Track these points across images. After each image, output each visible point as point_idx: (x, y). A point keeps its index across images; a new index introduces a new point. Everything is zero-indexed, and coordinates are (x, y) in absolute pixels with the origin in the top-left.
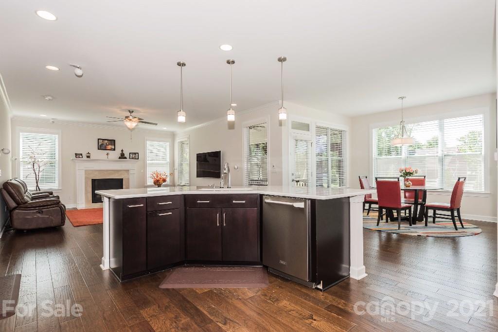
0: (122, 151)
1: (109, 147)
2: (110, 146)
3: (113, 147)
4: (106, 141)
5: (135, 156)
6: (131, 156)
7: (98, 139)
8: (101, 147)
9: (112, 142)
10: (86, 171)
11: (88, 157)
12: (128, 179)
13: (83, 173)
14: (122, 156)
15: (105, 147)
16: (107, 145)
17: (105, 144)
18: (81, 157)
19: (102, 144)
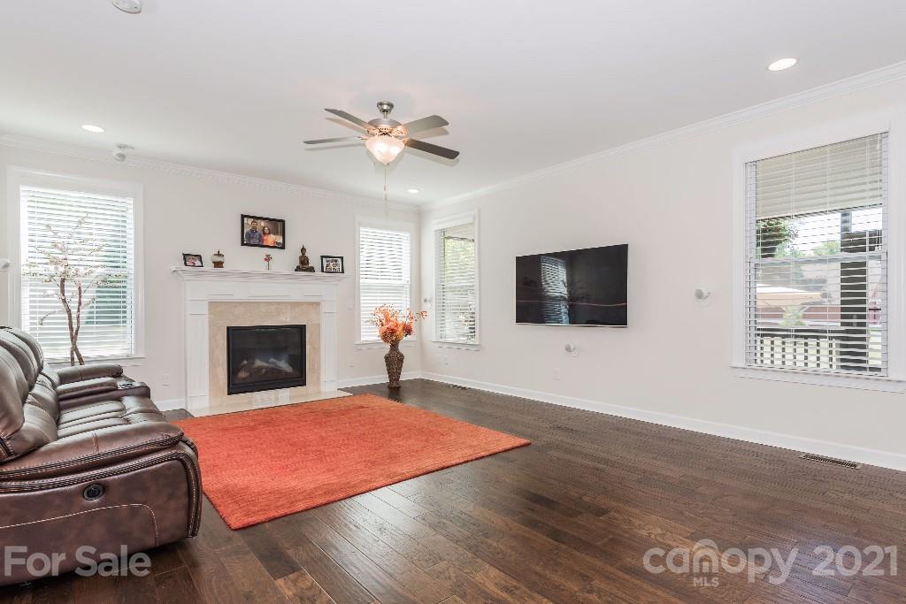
1: (271, 239)
2: (272, 236)
3: (280, 240)
4: (263, 223)
6: (325, 263)
7: (243, 216)
8: (250, 239)
9: (278, 226)
10: (212, 304)
11: (218, 264)
12: (319, 325)
13: (205, 309)
14: (304, 265)
15: (261, 239)
16: (265, 234)
17: (260, 232)
18: (198, 263)
19: (252, 231)
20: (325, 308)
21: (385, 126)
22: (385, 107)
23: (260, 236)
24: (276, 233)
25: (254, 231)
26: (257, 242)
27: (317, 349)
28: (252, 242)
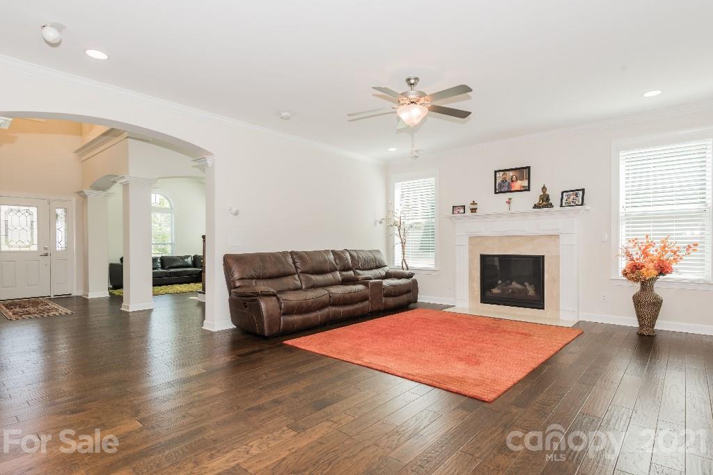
0: (544, 189)
1: (518, 184)
2: (519, 182)
3: (525, 183)
4: (511, 174)
5: (575, 197)
6: (565, 198)
7: (496, 172)
8: (502, 188)
9: (524, 172)
10: (471, 238)
11: (474, 210)
12: (558, 257)
13: (466, 241)
14: (545, 202)
15: (509, 186)
16: (512, 181)
17: (509, 181)
18: (462, 211)
19: (503, 181)
20: (563, 240)
21: (413, 96)
22: (412, 81)
23: (509, 184)
24: (522, 179)
25: (504, 181)
26: (506, 189)
27: (556, 280)
28: (502, 190)
